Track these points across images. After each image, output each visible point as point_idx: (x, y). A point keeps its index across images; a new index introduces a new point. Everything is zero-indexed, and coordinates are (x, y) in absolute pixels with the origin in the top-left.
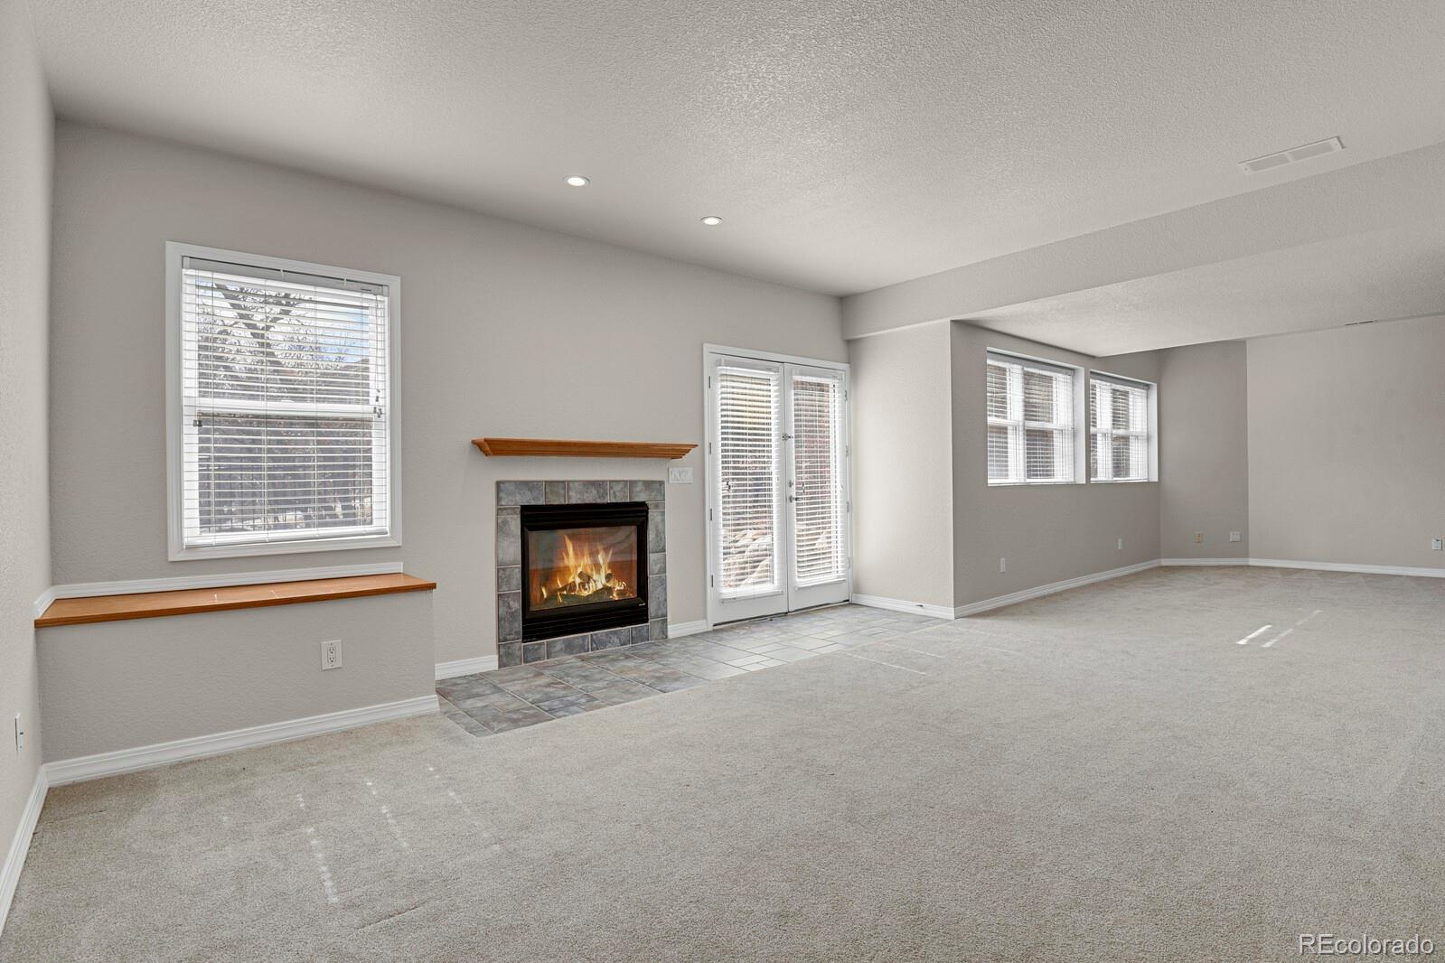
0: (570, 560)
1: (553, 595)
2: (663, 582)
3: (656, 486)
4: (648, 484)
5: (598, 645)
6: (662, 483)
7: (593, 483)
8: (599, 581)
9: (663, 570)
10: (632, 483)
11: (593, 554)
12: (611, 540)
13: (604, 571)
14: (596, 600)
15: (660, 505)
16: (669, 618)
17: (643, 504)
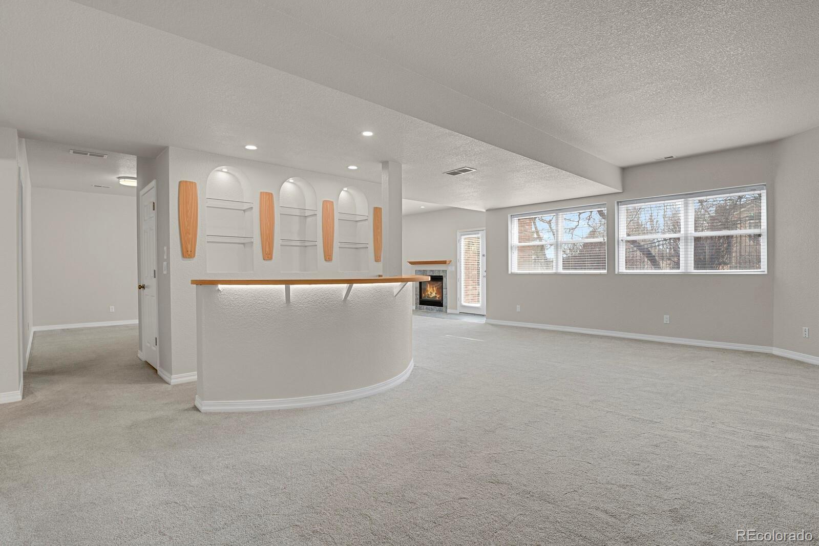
0: (428, 289)
1: (425, 297)
2: (446, 297)
3: (445, 271)
4: (443, 271)
5: (432, 310)
6: (446, 271)
7: (431, 271)
8: (434, 294)
9: (446, 294)
10: (439, 271)
11: (433, 288)
12: (436, 285)
13: (435, 292)
14: (433, 299)
15: (446, 277)
16: (448, 307)
17: (442, 276)
